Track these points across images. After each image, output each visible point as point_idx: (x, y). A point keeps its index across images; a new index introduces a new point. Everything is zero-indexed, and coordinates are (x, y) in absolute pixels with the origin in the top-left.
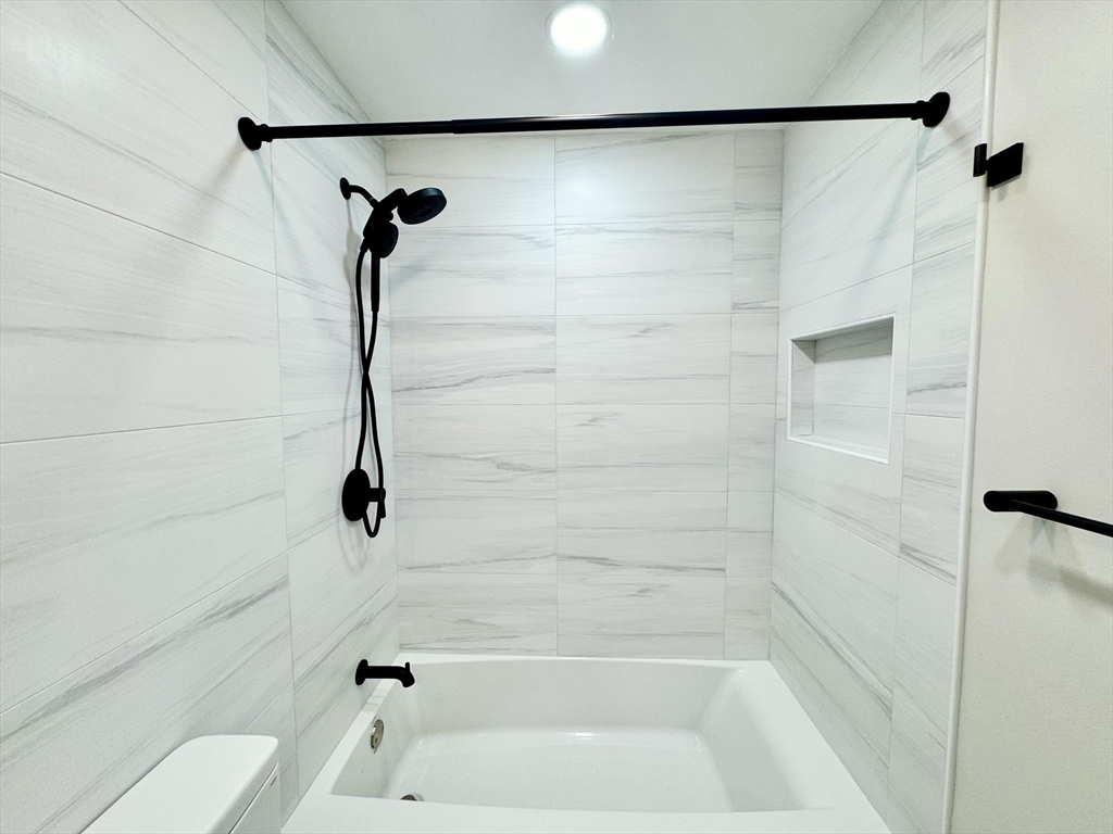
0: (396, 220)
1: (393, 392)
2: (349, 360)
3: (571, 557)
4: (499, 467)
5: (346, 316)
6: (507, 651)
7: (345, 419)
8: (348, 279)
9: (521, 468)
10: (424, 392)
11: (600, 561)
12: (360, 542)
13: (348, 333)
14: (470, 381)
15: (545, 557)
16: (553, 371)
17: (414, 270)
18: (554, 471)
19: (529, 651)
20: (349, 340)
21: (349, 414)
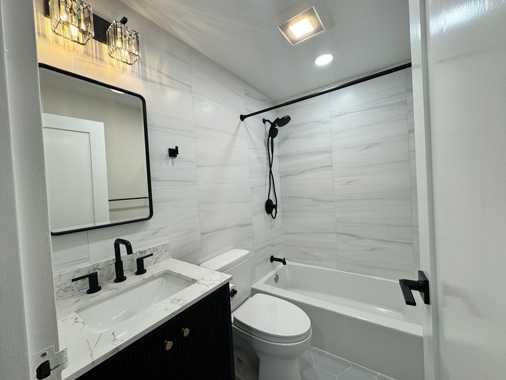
0: (277, 127)
1: (280, 177)
2: (266, 168)
3: (342, 234)
4: (314, 200)
5: (265, 156)
6: (319, 265)
7: (266, 185)
8: (265, 145)
9: (322, 201)
10: (289, 177)
11: (354, 236)
12: (271, 220)
13: (266, 161)
14: (304, 172)
15: (332, 233)
16: (332, 166)
17: (285, 139)
18: (334, 202)
19: (327, 267)
20: (266, 163)
21: (267, 183)
